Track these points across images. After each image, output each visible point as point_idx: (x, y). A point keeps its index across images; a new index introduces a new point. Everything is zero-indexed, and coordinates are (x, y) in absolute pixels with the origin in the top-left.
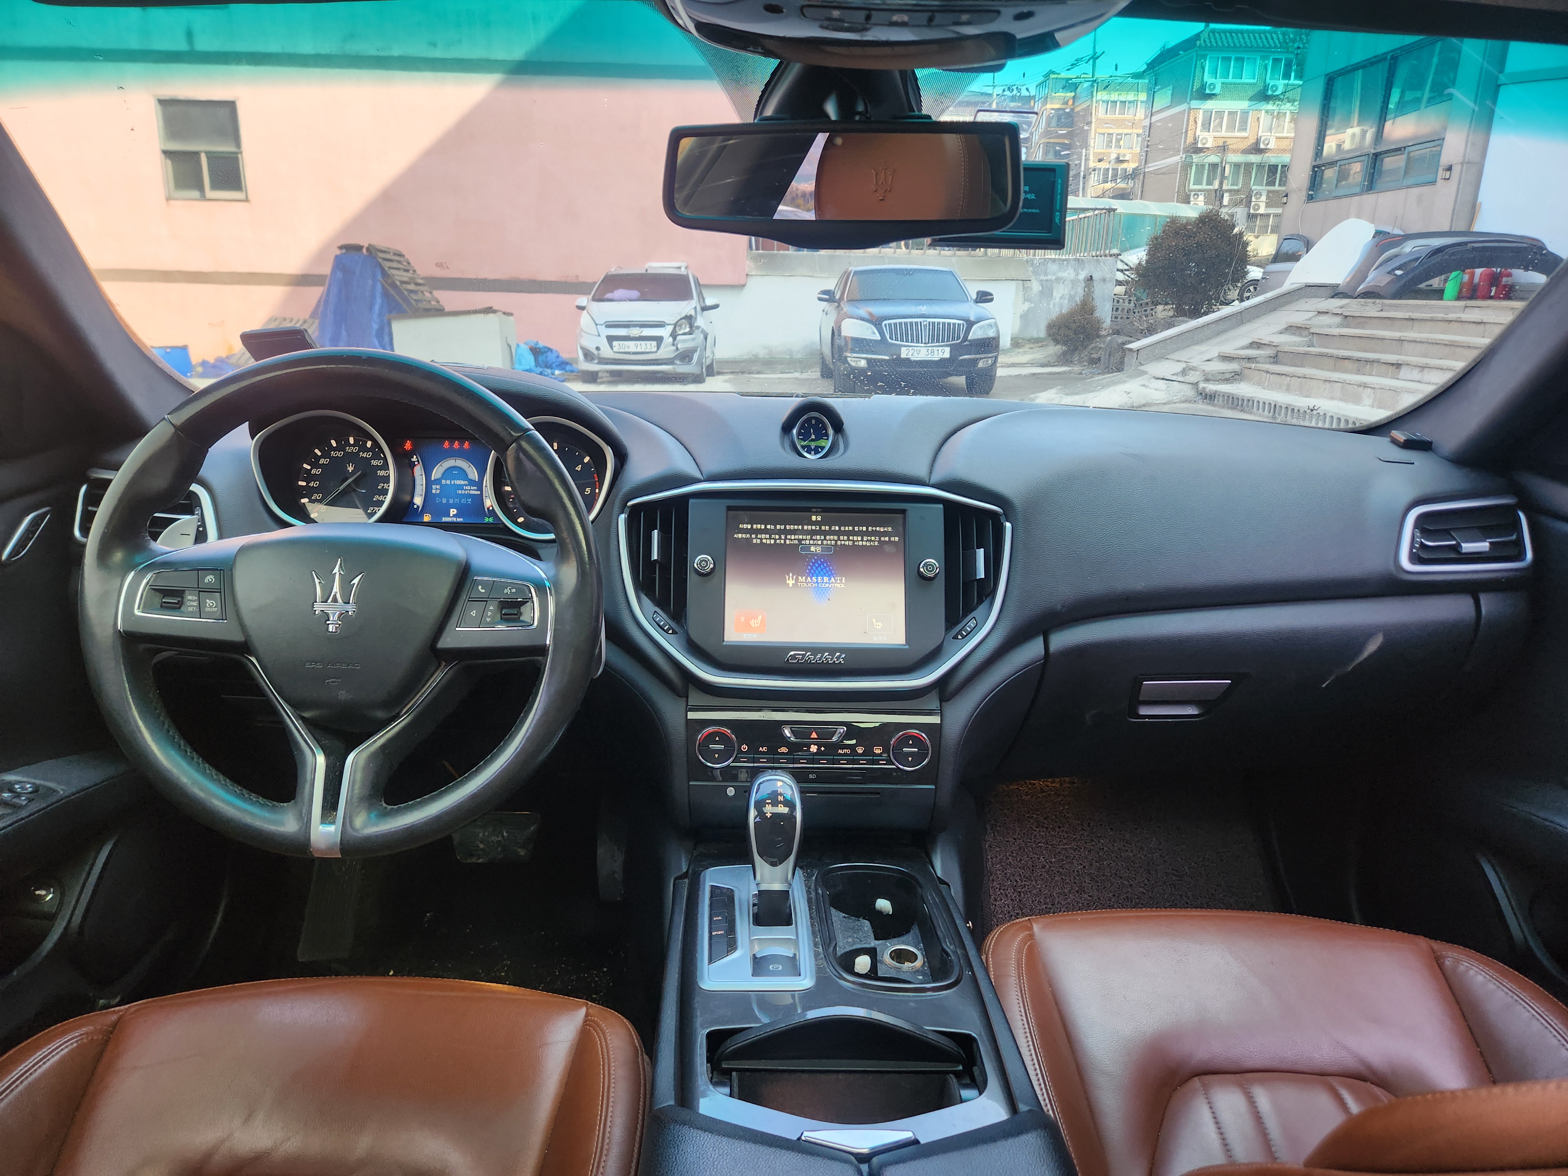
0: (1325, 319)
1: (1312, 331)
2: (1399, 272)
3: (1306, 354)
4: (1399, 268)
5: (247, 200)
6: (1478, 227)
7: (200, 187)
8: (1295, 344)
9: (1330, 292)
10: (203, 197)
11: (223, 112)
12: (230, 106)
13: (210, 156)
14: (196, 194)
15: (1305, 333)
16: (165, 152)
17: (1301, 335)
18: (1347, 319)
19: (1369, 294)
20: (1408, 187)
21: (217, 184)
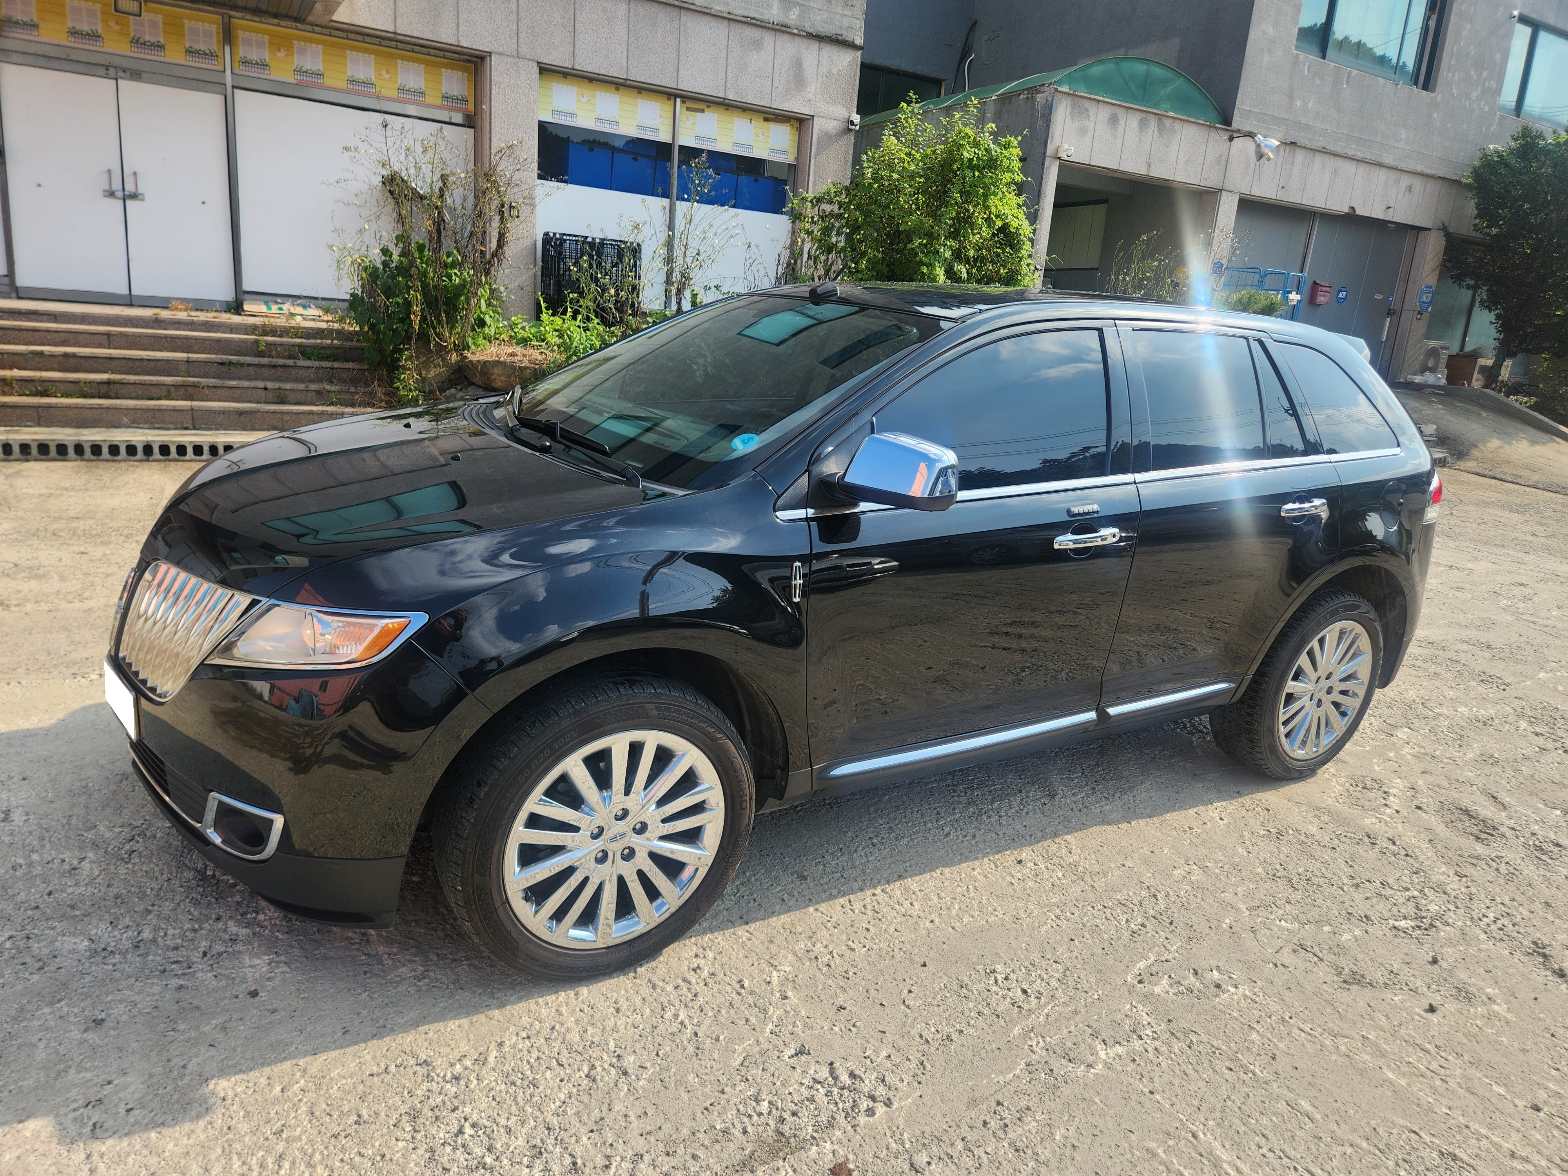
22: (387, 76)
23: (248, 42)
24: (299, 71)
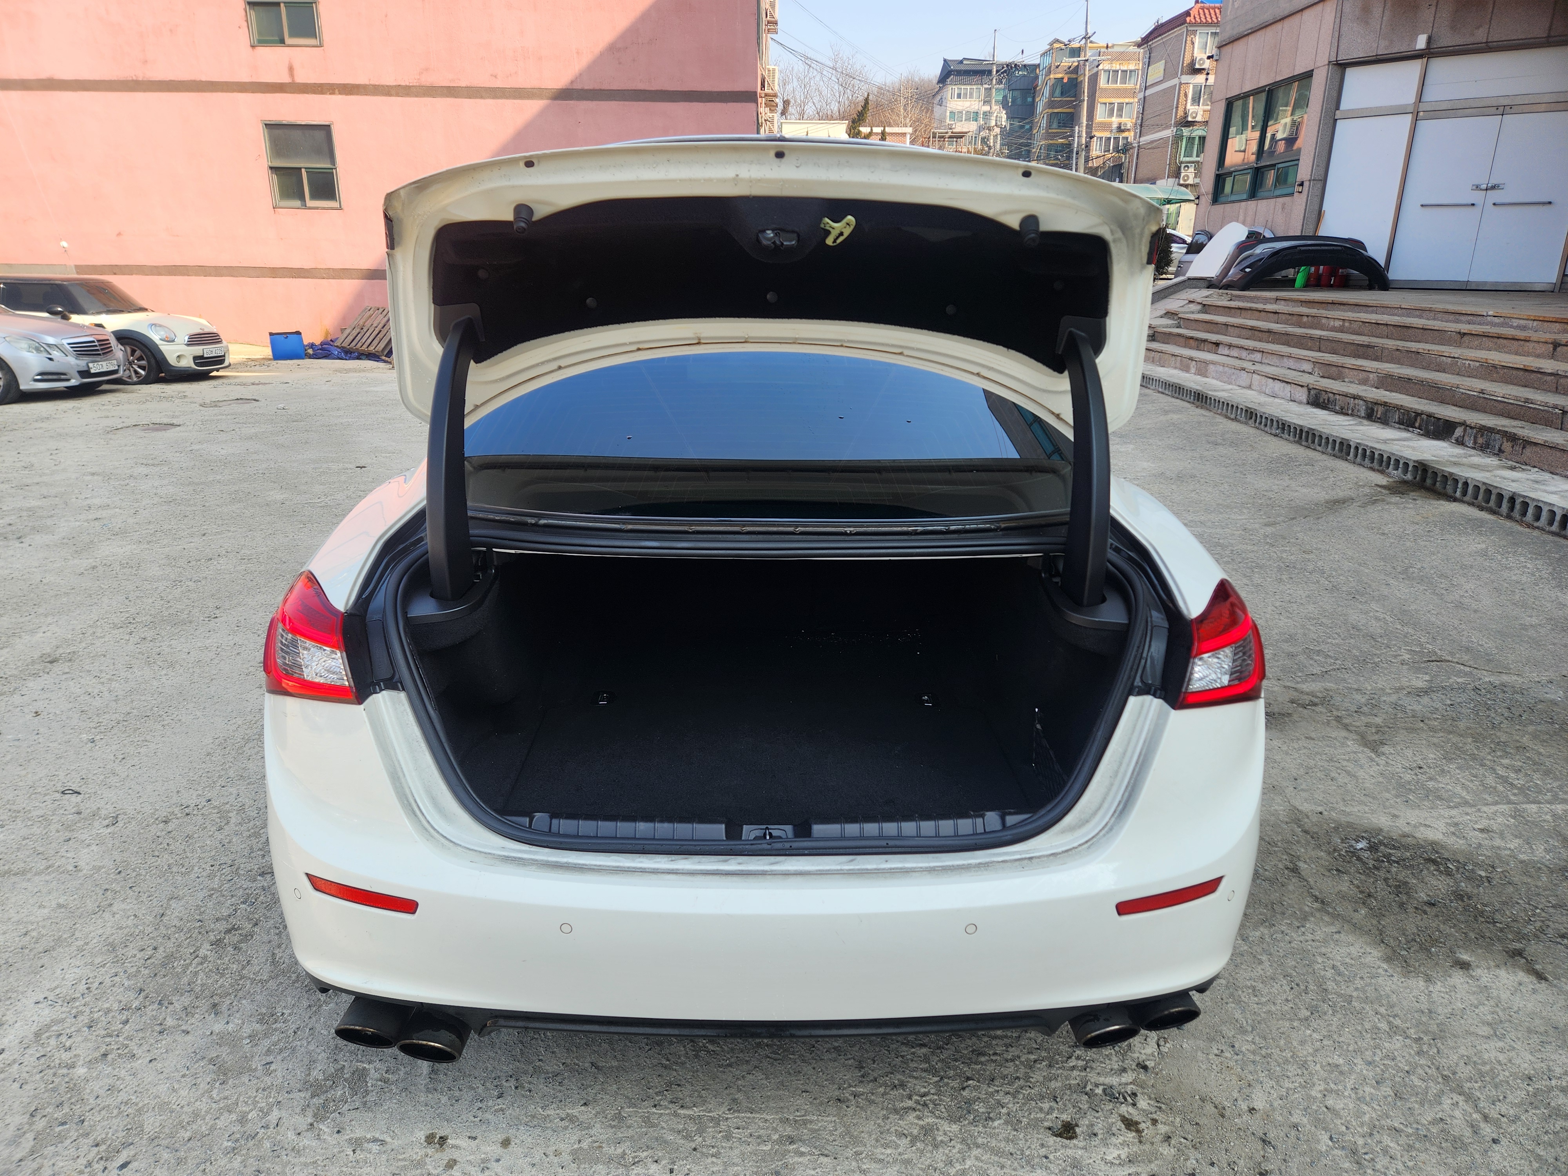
0: (1193, 307)
1: (1180, 316)
2: (1248, 270)
3: (1170, 334)
4: (1247, 267)
5: (340, 208)
6: (1322, 232)
7: (302, 197)
8: (1167, 326)
9: (1206, 284)
10: (304, 206)
11: (320, 135)
12: (326, 129)
13: (311, 172)
14: (298, 203)
15: (1176, 318)
16: (271, 168)
17: (1173, 319)
18: (1206, 308)
19: (1227, 286)
20: (1277, 197)
21: (315, 196)
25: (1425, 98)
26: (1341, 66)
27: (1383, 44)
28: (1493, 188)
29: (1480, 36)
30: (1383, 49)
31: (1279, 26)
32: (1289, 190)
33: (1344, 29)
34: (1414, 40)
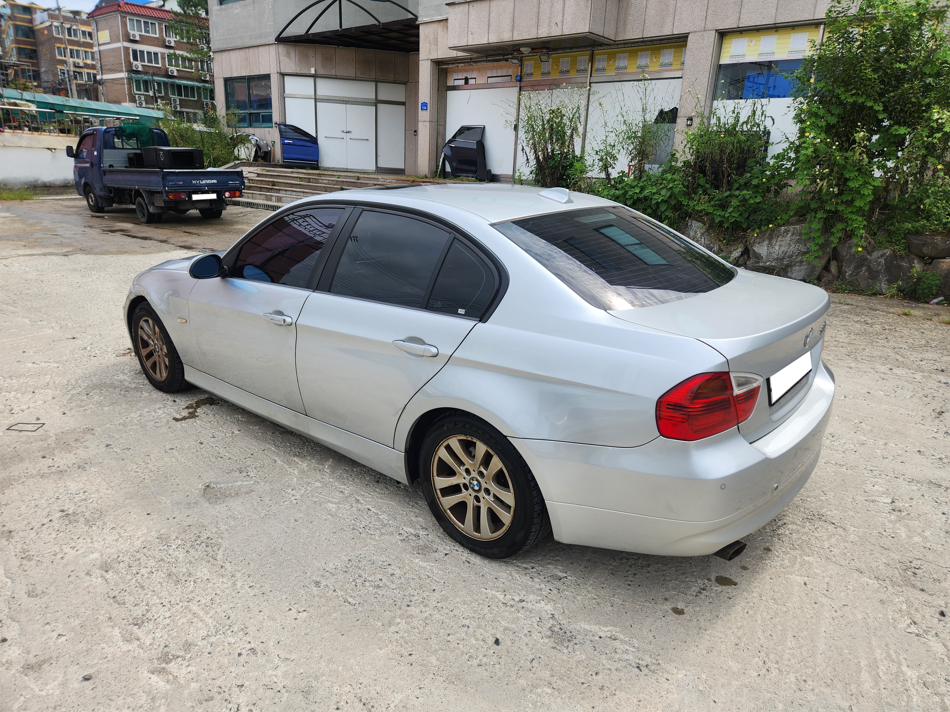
0: (252, 175)
1: (249, 178)
15: (247, 179)
20: (264, 127)
22: (655, 60)
23: (599, 60)
24: (618, 68)
25: (318, 93)
26: (283, 75)
27: (298, 69)
28: (349, 132)
29: (333, 72)
30: (298, 71)
31: (247, 50)
32: (270, 125)
33: (281, 59)
34: (310, 69)
